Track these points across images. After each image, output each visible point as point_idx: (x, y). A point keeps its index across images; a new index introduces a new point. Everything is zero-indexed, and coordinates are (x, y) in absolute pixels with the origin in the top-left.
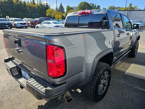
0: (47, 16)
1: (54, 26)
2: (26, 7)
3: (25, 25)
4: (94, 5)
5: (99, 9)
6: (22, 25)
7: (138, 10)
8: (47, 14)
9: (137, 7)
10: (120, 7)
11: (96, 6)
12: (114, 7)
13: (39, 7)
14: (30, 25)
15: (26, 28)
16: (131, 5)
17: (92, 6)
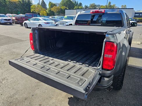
0: (31, 12)
1: (45, 23)
2: (6, 1)
3: (10, 21)
4: (76, 2)
5: (81, 6)
6: (6, 21)
7: (117, 8)
8: (32, 10)
9: (115, 6)
10: (99, 5)
11: (78, 3)
12: (95, 4)
13: (20, 2)
14: (15, 21)
15: (11, 24)
16: (110, 3)
17: (74, 3)
